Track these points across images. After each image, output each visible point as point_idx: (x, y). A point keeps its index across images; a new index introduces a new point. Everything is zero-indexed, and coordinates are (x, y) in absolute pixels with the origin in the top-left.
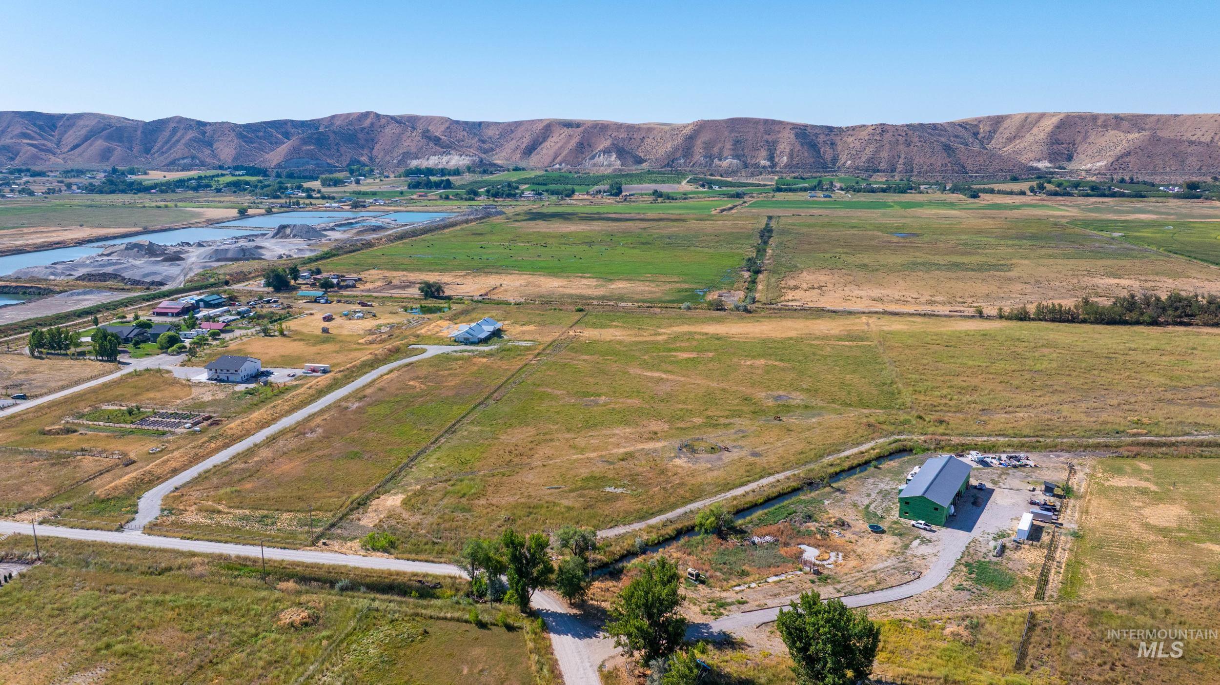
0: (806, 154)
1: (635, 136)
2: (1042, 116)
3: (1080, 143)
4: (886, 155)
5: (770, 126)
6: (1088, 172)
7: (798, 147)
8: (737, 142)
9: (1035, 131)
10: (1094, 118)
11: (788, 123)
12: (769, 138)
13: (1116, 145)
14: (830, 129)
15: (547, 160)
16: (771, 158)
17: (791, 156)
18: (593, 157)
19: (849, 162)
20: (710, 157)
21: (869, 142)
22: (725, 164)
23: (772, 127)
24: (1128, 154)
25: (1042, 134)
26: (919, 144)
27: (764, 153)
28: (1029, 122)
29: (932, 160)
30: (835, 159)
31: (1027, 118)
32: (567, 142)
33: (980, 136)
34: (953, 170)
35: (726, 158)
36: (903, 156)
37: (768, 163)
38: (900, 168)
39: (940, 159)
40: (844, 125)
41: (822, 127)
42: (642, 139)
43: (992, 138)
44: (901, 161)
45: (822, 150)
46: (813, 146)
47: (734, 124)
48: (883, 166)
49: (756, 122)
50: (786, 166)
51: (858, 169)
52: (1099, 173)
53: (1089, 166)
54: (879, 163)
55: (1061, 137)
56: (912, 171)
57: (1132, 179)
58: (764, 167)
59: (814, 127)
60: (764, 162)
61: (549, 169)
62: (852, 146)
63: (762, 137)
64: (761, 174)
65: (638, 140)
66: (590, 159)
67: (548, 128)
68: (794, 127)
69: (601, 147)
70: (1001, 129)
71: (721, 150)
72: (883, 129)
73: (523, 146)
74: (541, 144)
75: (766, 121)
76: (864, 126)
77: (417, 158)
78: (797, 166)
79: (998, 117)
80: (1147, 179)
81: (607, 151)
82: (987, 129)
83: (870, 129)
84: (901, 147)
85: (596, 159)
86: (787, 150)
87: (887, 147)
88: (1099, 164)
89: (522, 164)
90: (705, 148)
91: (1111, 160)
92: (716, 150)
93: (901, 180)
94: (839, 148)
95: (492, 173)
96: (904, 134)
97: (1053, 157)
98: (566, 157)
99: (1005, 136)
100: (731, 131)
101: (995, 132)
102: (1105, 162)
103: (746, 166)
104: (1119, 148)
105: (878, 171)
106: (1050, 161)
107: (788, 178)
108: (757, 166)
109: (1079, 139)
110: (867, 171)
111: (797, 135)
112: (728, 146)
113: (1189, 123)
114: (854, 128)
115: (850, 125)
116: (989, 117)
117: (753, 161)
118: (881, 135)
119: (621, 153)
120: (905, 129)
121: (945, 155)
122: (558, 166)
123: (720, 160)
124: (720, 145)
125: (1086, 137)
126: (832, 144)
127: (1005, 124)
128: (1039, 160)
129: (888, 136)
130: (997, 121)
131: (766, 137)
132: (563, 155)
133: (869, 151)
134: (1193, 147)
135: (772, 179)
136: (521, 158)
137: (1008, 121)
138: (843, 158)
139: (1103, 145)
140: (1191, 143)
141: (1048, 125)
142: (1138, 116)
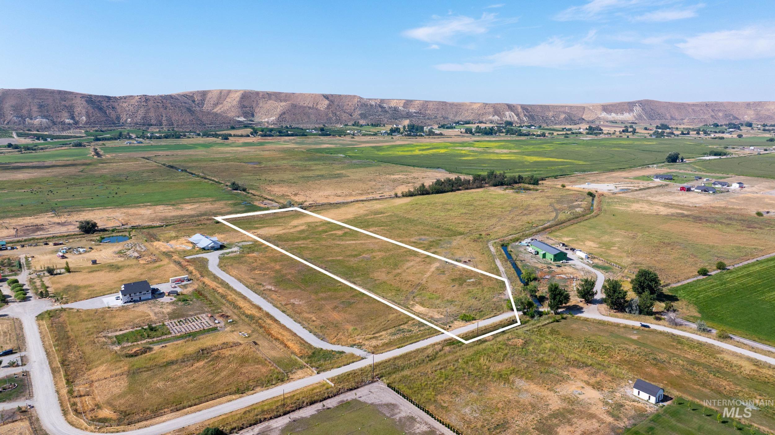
0: (99, 115)
2: (229, 92)
3: (256, 107)
4: (153, 115)
5: (63, 95)
6: (268, 122)
7: (91, 110)
8: (41, 106)
9: (228, 100)
10: (257, 93)
11: (77, 94)
12: (67, 103)
13: (276, 108)
14: (109, 98)
16: (73, 118)
17: (88, 116)
19: (129, 120)
20: (22, 117)
21: (139, 107)
22: (37, 121)
23: (66, 96)
24: (284, 113)
25: (235, 102)
26: (172, 108)
27: (65, 114)
28: (223, 95)
29: (183, 118)
30: (118, 118)
31: (221, 93)
33: (197, 102)
34: (197, 124)
35: (36, 118)
36: (164, 115)
37: (71, 121)
38: (165, 123)
39: (187, 118)
40: (117, 95)
41: (102, 97)
43: (204, 104)
44: (164, 118)
45: (107, 112)
46: (101, 109)
47: (33, 93)
48: (153, 122)
49: (52, 92)
50: (86, 123)
51: (137, 124)
52: (274, 124)
53: (266, 120)
54: (150, 120)
55: (245, 103)
56: (173, 125)
57: (290, 126)
58: (69, 124)
59: (98, 96)
60: (67, 121)
62: (127, 109)
63: (60, 103)
64: (70, 129)
68: (83, 96)
70: (207, 99)
71: (30, 111)
72: (146, 99)
75: (60, 92)
76: (132, 96)
78: (94, 123)
79: (204, 91)
80: (297, 126)
82: (200, 98)
83: (137, 98)
84: (162, 110)
86: (84, 111)
87: (152, 110)
88: (272, 119)
90: (14, 110)
91: (277, 116)
92: (24, 112)
93: (169, 130)
94: (119, 111)
96: (160, 102)
97: (245, 115)
99: (212, 103)
100: (33, 98)
101: (204, 100)
102: (274, 118)
103: (54, 123)
104: (278, 110)
105: (151, 125)
106: (244, 117)
107: (91, 131)
108: (63, 123)
109: (254, 105)
110: (144, 125)
111: (86, 101)
112: (35, 109)
113: (300, 98)
114: (125, 98)
115: (122, 95)
116: (198, 91)
117: (59, 120)
118: (146, 102)
120: (160, 98)
121: (190, 114)
123: (31, 119)
124: (27, 108)
125: (258, 104)
126: (113, 108)
127: (209, 95)
128: (238, 117)
129: (151, 103)
130: (204, 94)
131: (63, 103)
133: (141, 112)
134: (311, 110)
135: (81, 133)
137: (210, 93)
138: (124, 117)
139: (268, 108)
140: (310, 108)
141: (236, 97)
142: (276, 93)
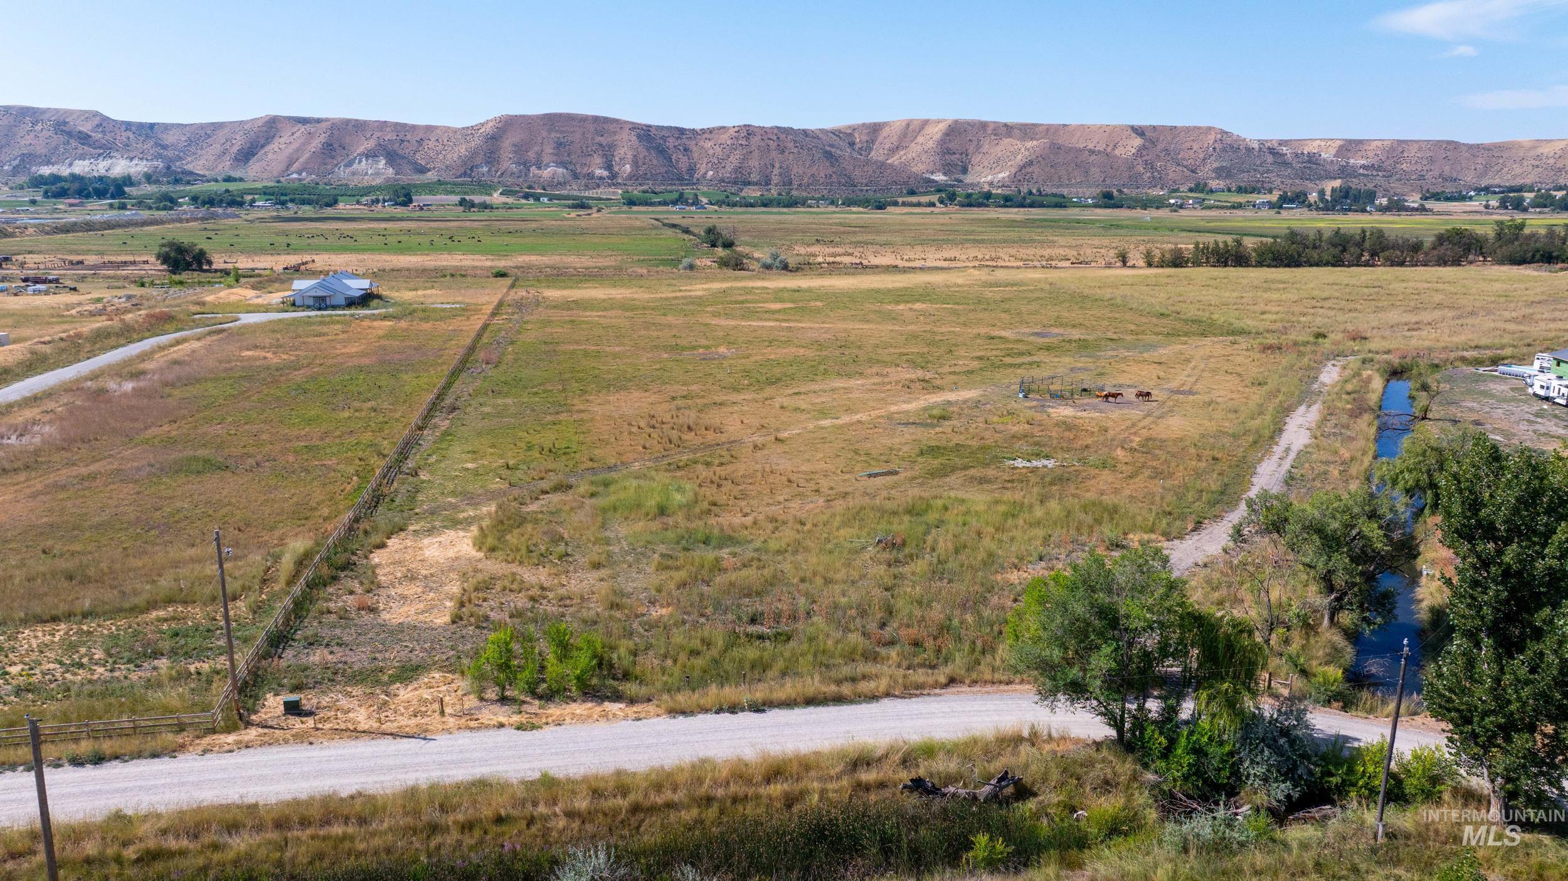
0: (655, 162)
1: (409, 137)
2: (925, 123)
3: (974, 153)
4: (756, 164)
5: (602, 124)
6: (991, 184)
7: (643, 152)
8: (559, 145)
9: (920, 139)
10: (984, 125)
11: (626, 122)
12: (603, 140)
13: (1015, 154)
14: (681, 131)
15: (277, 168)
16: (609, 167)
17: (635, 163)
18: (350, 164)
19: (711, 173)
20: (525, 164)
21: (733, 148)
22: (547, 173)
23: (605, 126)
24: (1030, 163)
25: (931, 142)
26: (795, 150)
27: (598, 160)
28: (911, 131)
29: (814, 170)
30: (692, 170)
31: (908, 125)
32: (307, 142)
33: (857, 147)
34: (839, 183)
35: (547, 166)
36: (777, 165)
37: (605, 173)
38: (775, 179)
39: (822, 170)
40: (698, 126)
41: (670, 128)
42: (420, 142)
43: (871, 149)
44: (776, 171)
45: (674, 157)
46: (662, 152)
47: (552, 121)
48: (754, 177)
49: (583, 119)
50: (630, 177)
51: (724, 181)
52: (1003, 186)
53: (990, 178)
54: (749, 174)
55: (951, 146)
56: (791, 184)
57: (1039, 191)
58: (601, 178)
59: (662, 128)
60: (599, 172)
61: (282, 179)
62: (711, 152)
63: (593, 139)
64: (598, 186)
65: (415, 143)
66: (346, 166)
67: (272, 126)
68: (634, 127)
69: (361, 149)
70: (880, 139)
71: (539, 154)
72: (748, 131)
73: (235, 149)
74: (263, 146)
75: (596, 119)
76: (724, 128)
77: (48, 163)
78: (645, 177)
79: (875, 124)
80: (1055, 191)
81: (370, 155)
82: (865, 138)
83: (732, 131)
84: (774, 154)
85: (355, 166)
86: (630, 156)
87: (756, 154)
88: (1001, 175)
89: (236, 174)
90: (515, 152)
91: (1013, 170)
92: (531, 155)
93: (780, 194)
94: (696, 155)
95: (188, 183)
96: (775, 138)
97: (947, 169)
98: (307, 162)
99: (887, 147)
100: (550, 131)
101: (873, 142)
102: (1007, 173)
103: (576, 176)
104: (1019, 157)
105: (749, 183)
106: (945, 174)
107: (635, 192)
108: (591, 176)
109: (971, 149)
110: (735, 183)
111: (639, 136)
112: (549, 149)
114: (711, 131)
115: (705, 127)
116: (864, 125)
117: (585, 170)
118: (747, 139)
119: (392, 158)
120: (776, 131)
121: (828, 164)
122: (295, 176)
123: (539, 168)
124: (537, 148)
125: (979, 146)
126: (686, 150)
127: (885, 132)
128: (932, 173)
129: (755, 141)
130: (875, 129)
131: (599, 139)
132: (301, 160)
133: (734, 160)
134: (1093, 157)
135: (615, 192)
136: (232, 167)
137: (887, 129)
138: (702, 168)
139: (1000, 155)
140: (1092, 152)
141: (936, 132)
142: (1027, 124)
